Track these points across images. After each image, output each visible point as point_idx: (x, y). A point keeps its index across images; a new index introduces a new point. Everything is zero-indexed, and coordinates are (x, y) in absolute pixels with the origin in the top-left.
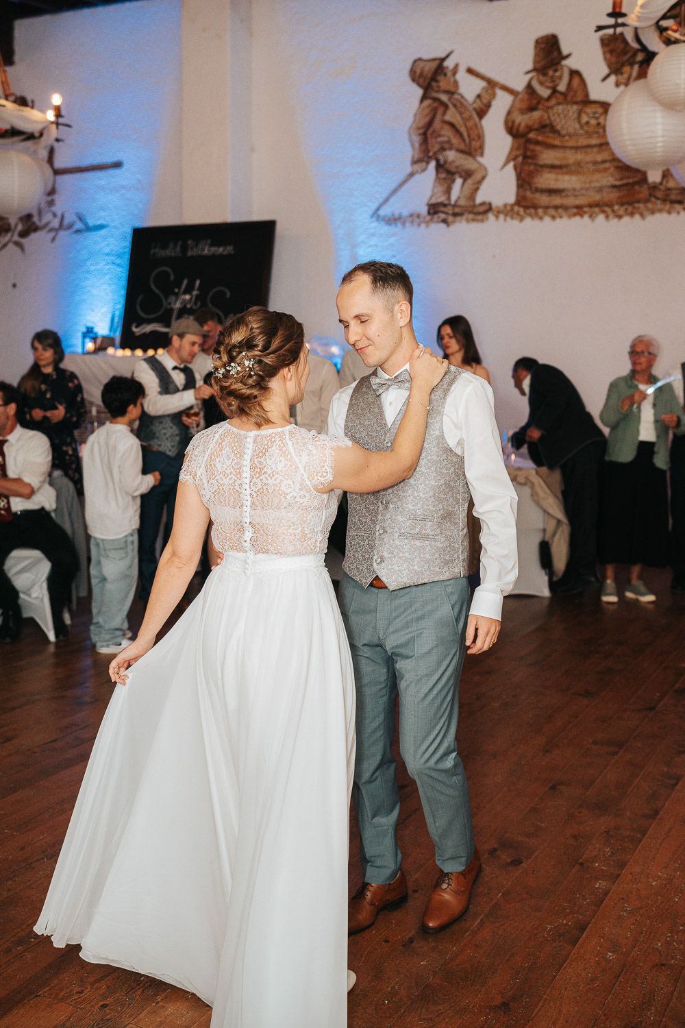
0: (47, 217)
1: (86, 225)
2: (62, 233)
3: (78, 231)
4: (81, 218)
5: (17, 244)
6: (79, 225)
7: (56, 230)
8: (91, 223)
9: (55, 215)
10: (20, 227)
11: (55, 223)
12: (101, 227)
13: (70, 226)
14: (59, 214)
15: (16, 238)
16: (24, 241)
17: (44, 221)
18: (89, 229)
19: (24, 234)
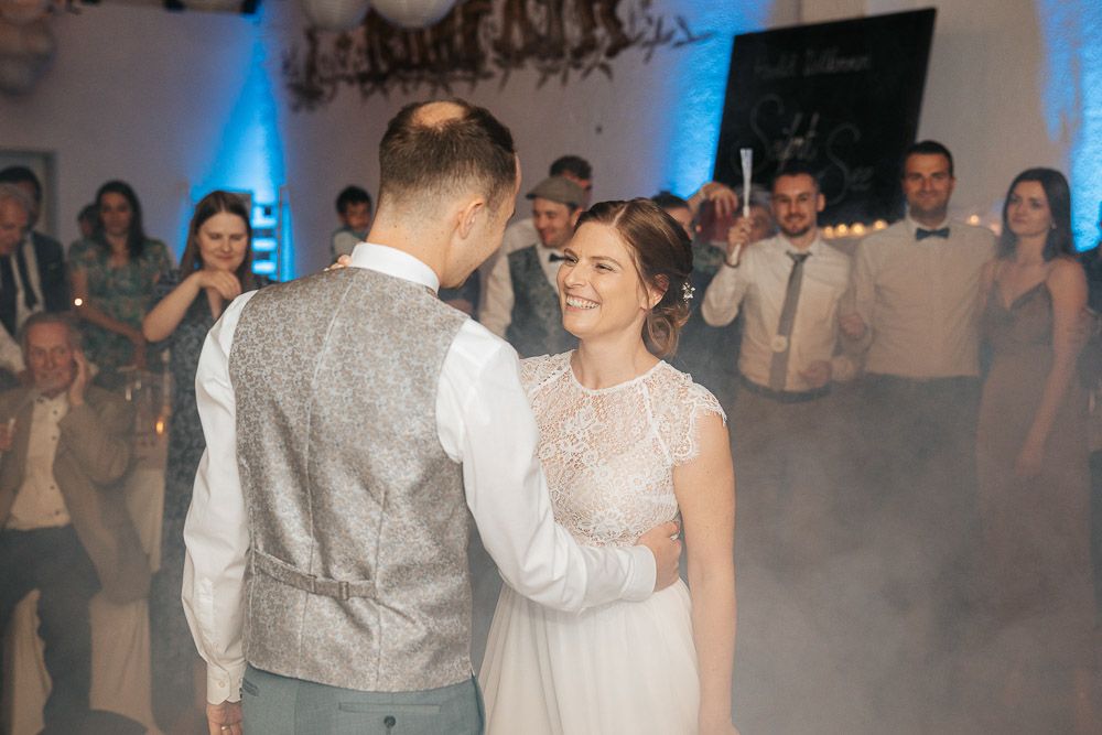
0: (641, 25)
1: (689, 34)
2: (661, 49)
3: (679, 44)
4: (682, 24)
5: (606, 68)
6: (680, 35)
7: (651, 44)
8: (696, 30)
9: (650, 21)
10: (608, 43)
11: (650, 34)
12: (706, 36)
13: (669, 36)
14: (655, 18)
15: (602, 58)
16: (613, 63)
17: (638, 30)
18: (692, 40)
19: (612, 52)
